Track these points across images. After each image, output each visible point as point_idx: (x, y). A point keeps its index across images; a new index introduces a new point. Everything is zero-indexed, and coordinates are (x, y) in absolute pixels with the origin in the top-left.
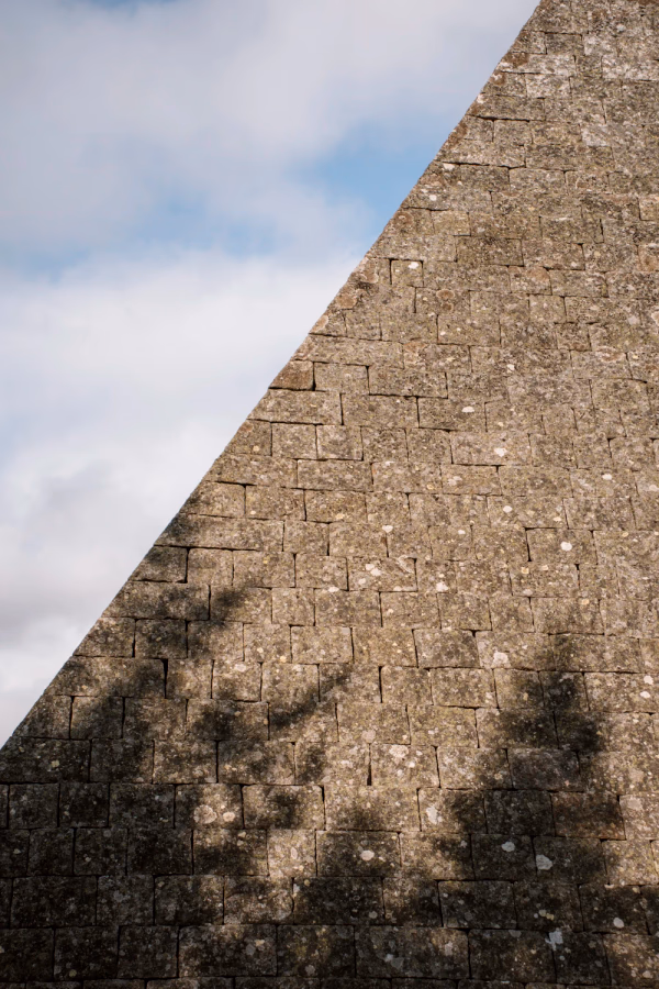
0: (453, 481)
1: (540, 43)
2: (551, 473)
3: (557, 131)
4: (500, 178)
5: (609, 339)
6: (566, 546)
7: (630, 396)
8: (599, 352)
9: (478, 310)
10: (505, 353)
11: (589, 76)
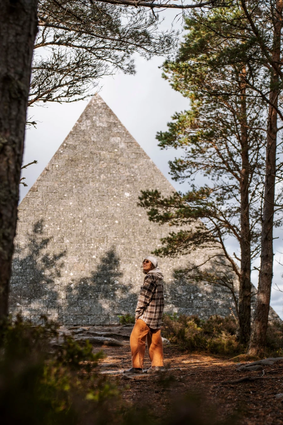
0: (62, 209)
1: (84, 118)
2: (80, 208)
3: (86, 137)
4: (75, 147)
5: (93, 181)
6: (81, 221)
7: (95, 192)
8: (91, 184)
9: (69, 175)
10: (73, 184)
11: (93, 125)
